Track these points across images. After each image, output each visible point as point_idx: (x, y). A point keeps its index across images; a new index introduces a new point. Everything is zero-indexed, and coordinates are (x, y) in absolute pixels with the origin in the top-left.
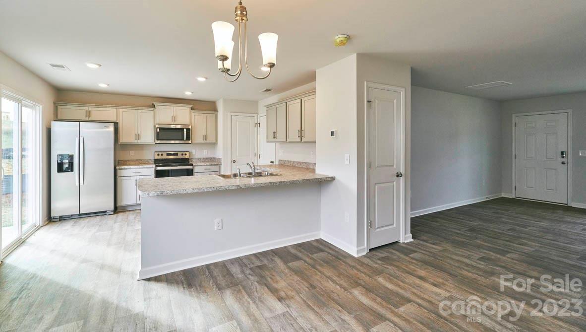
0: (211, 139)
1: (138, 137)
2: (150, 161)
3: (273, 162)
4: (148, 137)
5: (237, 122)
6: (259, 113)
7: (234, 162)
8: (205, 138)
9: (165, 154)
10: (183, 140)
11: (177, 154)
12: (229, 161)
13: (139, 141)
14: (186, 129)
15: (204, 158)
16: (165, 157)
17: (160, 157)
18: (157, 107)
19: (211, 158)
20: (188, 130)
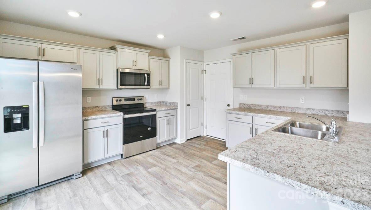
0: (164, 85)
1: (100, 81)
2: (108, 107)
3: (229, 105)
4: (110, 82)
5: (190, 69)
6: (205, 61)
7: (188, 105)
8: (160, 83)
9: (123, 100)
10: (144, 85)
11: (133, 100)
12: (185, 105)
13: (101, 87)
14: (147, 74)
15: (155, 102)
16: (123, 102)
17: (119, 103)
18: (119, 50)
19: (161, 102)
20: (149, 75)
